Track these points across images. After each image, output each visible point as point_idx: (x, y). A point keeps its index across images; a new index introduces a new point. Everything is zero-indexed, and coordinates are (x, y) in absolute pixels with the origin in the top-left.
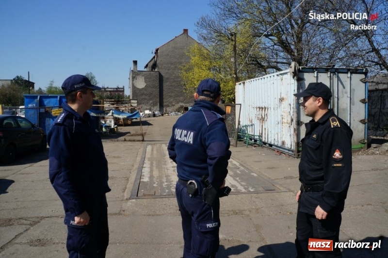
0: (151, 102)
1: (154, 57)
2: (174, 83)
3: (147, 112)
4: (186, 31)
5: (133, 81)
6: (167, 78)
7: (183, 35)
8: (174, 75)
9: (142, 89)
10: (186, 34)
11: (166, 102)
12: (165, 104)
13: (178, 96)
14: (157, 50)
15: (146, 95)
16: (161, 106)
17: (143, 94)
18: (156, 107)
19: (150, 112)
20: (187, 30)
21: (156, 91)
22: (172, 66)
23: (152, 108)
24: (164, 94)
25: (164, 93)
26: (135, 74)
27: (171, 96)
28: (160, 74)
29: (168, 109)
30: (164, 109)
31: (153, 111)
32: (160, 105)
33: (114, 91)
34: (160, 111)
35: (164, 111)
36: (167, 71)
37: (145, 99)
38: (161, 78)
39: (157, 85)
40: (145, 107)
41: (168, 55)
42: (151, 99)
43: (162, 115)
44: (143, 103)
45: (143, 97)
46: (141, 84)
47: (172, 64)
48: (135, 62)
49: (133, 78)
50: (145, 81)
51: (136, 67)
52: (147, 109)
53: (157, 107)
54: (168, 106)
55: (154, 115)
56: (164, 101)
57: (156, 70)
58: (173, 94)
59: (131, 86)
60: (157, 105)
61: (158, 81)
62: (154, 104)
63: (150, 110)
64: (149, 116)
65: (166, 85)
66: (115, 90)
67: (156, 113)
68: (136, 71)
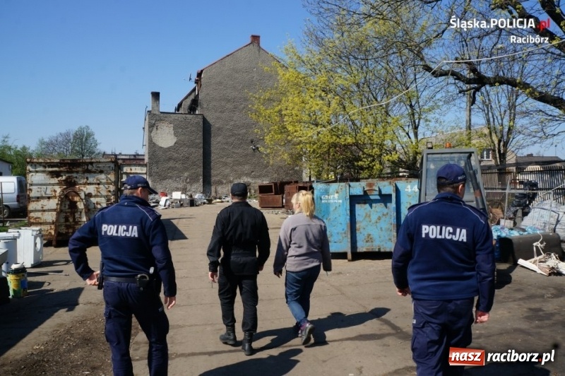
0: (186, 174)
1: (194, 90)
2: (233, 138)
3: (177, 195)
4: (256, 39)
5: (150, 132)
6: (219, 129)
7: (251, 45)
8: (232, 123)
9: (169, 149)
10: (256, 45)
11: (216, 176)
12: (213, 179)
13: (240, 164)
14: (199, 75)
15: (176, 160)
16: (207, 182)
17: (170, 159)
18: (195, 186)
19: (184, 196)
20: (259, 37)
21: (198, 153)
22: (229, 106)
23: (189, 187)
24: (212, 159)
25: (213, 157)
26: (155, 119)
27: (225, 164)
28: (205, 120)
29: (219, 189)
30: (213, 189)
31: (189, 193)
32: (204, 182)
33: (130, 159)
34: (203, 192)
35: (213, 194)
36: (218, 114)
37: (173, 169)
38: (206, 128)
39: (200, 140)
40: (175, 185)
41: (220, 83)
42: (186, 169)
43: (210, 202)
44: (171, 178)
45: (171, 164)
46: (166, 138)
47: (229, 101)
48: (156, 96)
49: (151, 126)
50: (175, 134)
51: (158, 106)
52: (177, 189)
53: (199, 185)
54: (220, 183)
55: (192, 203)
56: (213, 172)
57: (197, 112)
58: (229, 160)
59: (146, 142)
60: (198, 181)
61: (201, 133)
62: (193, 180)
63: (184, 191)
64: (181, 204)
65: (216, 142)
66: (132, 157)
67: (196, 196)
68: (157, 113)
